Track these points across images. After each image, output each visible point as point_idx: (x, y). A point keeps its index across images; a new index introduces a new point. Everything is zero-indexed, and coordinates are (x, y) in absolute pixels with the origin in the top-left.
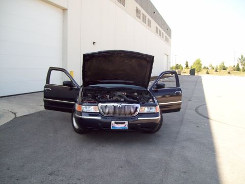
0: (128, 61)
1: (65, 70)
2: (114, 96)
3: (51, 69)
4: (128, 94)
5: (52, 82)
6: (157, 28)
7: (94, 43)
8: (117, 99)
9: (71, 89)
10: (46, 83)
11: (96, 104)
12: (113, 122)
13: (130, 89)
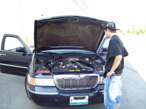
0: (81, 28)
1: (18, 36)
2: (68, 63)
3: (5, 36)
4: (80, 60)
5: (6, 48)
6: (82, 7)
7: (42, 15)
8: (71, 66)
9: (24, 55)
10: (1, 49)
11: (51, 76)
12: (72, 98)
13: (80, 54)
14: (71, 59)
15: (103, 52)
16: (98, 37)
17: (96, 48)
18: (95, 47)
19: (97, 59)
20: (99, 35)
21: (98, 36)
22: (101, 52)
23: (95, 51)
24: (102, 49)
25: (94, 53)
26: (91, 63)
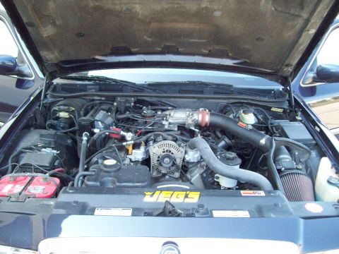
14: (178, 116)
15: (315, 80)
16: (308, 21)
17: (290, 69)
18: (288, 65)
19: (290, 115)
20: (312, 14)
21: (305, 15)
22: (310, 80)
23: (285, 81)
24: (311, 70)
25: (281, 88)
26: (263, 141)
